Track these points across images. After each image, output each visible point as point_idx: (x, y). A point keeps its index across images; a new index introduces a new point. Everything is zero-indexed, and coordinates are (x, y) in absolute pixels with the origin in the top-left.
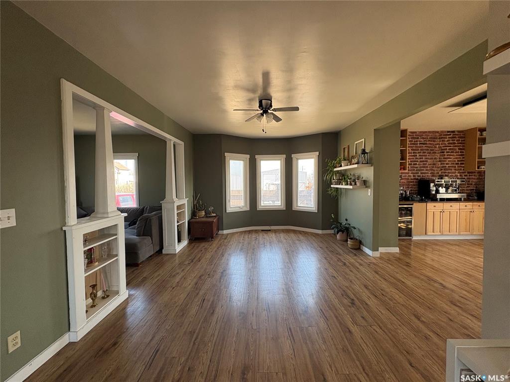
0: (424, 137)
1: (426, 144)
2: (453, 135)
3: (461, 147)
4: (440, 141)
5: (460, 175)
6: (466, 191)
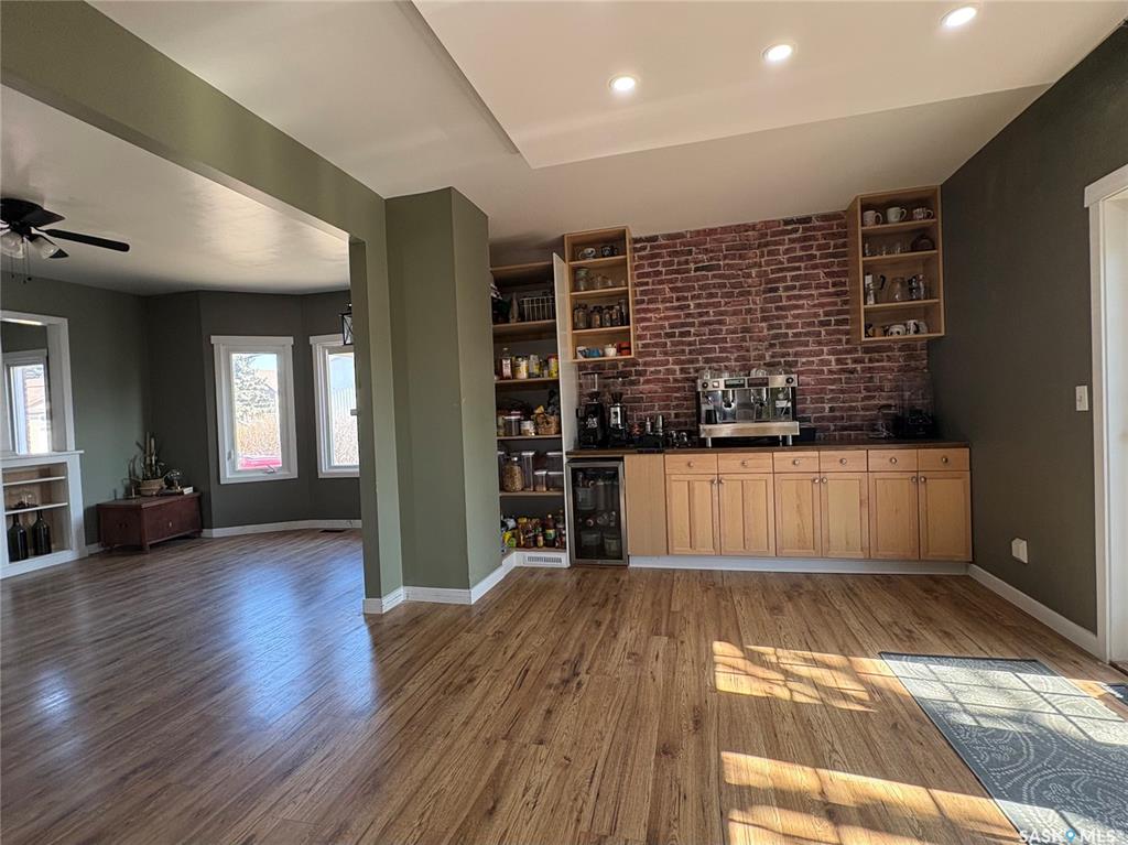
0: (708, 246)
1: (718, 267)
2: (805, 230)
3: (836, 269)
4: (762, 256)
5: (839, 361)
6: (862, 413)
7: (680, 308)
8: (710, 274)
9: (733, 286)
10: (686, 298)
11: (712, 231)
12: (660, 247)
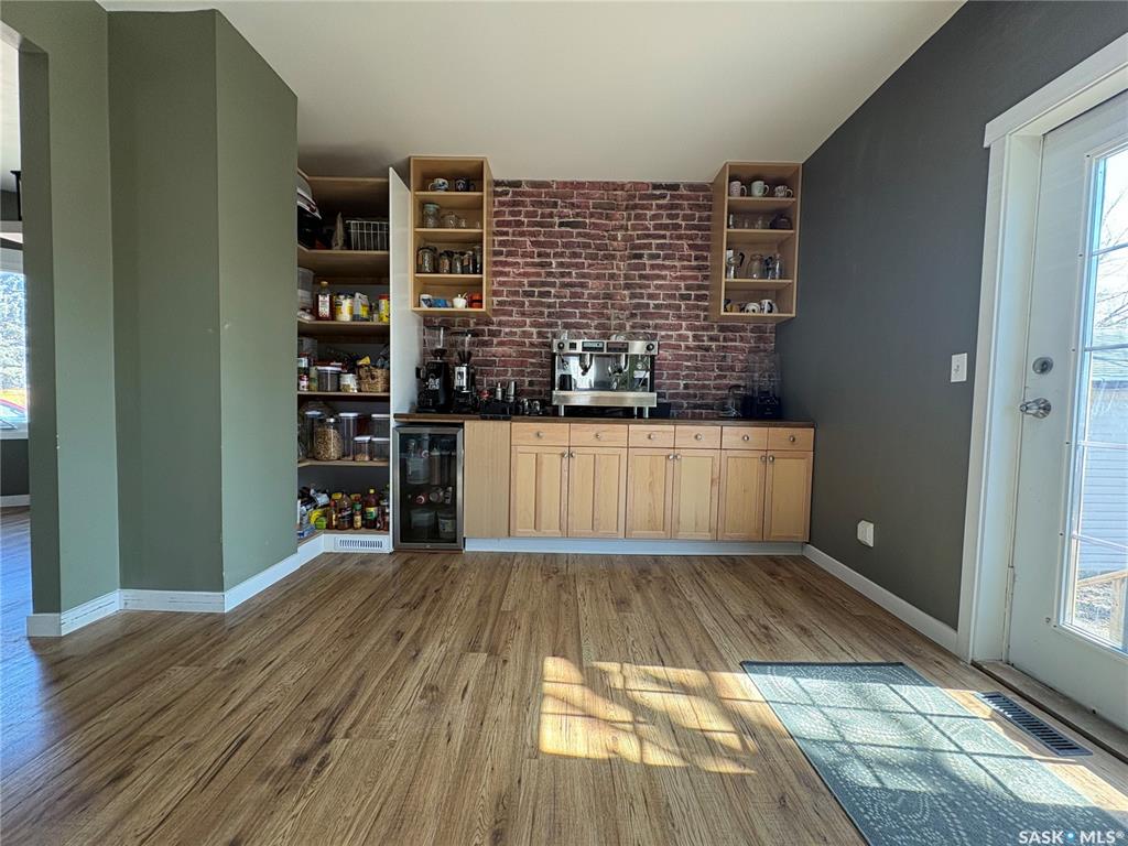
0: (575, 200)
1: (584, 225)
2: (673, 197)
3: (699, 242)
4: (629, 219)
5: (696, 338)
6: (714, 392)
7: (541, 265)
8: (575, 231)
9: (598, 248)
10: (548, 255)
11: (579, 185)
12: (523, 194)
